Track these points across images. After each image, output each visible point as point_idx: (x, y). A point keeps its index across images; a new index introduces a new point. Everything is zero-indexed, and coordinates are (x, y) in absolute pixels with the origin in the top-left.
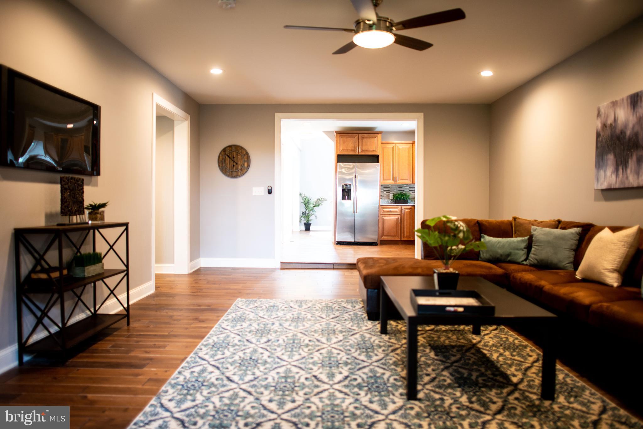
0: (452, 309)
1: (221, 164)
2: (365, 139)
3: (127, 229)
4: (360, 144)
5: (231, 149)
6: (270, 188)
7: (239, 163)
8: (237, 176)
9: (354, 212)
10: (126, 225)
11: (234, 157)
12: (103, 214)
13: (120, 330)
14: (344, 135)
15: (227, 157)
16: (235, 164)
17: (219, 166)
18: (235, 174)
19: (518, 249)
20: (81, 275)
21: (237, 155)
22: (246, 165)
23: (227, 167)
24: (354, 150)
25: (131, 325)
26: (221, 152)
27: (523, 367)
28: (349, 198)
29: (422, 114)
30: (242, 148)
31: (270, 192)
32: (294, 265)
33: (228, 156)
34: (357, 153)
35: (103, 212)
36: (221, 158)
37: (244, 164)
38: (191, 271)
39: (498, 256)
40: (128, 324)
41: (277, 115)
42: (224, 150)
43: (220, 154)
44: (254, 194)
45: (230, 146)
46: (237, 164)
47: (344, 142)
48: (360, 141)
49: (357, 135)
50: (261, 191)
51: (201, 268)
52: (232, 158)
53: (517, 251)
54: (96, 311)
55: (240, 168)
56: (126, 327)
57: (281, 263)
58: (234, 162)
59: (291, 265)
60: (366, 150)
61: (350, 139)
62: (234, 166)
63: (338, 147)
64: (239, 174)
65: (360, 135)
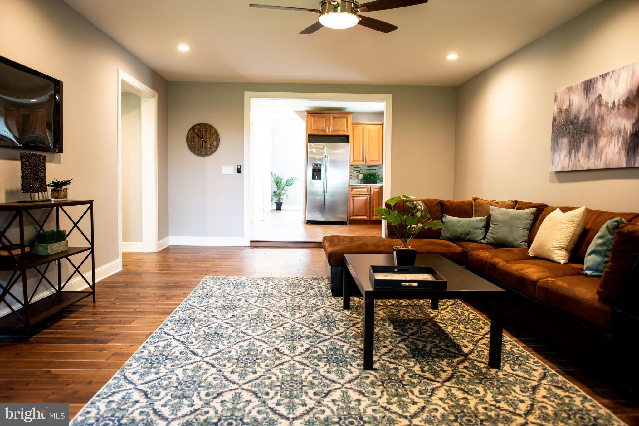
0: (407, 284)
1: (189, 143)
2: (336, 120)
3: (91, 207)
4: (331, 124)
5: (199, 127)
6: (239, 167)
7: (208, 141)
8: (206, 155)
9: (324, 192)
10: (91, 202)
11: (203, 136)
12: (66, 191)
13: (85, 308)
14: (315, 114)
15: (195, 135)
16: (204, 142)
17: (188, 144)
18: (204, 153)
19: (476, 228)
20: (44, 253)
21: (206, 133)
22: (215, 143)
23: (196, 145)
24: (324, 130)
25: (97, 303)
26: (190, 130)
27: (475, 338)
28: (319, 178)
29: (391, 95)
30: (211, 127)
31: (239, 171)
32: (263, 243)
33: (197, 135)
34: (328, 134)
35: (66, 189)
36: (190, 136)
37: (213, 143)
38: (160, 250)
39: (458, 235)
40: (94, 301)
41: (247, 94)
42: (193, 128)
43: (188, 133)
44: (223, 173)
45: (199, 125)
46: (206, 142)
47: (315, 122)
48: (331, 121)
49: (328, 115)
50: (230, 170)
51: (169, 246)
52: (200, 137)
53: (475, 230)
54: (60, 288)
55: (209, 146)
56: (91, 304)
57: (250, 241)
58: (203, 140)
59: (261, 243)
60: (337, 131)
61: (320, 119)
62: (203, 144)
63: (309, 127)
64: (208, 153)
65: (331, 115)
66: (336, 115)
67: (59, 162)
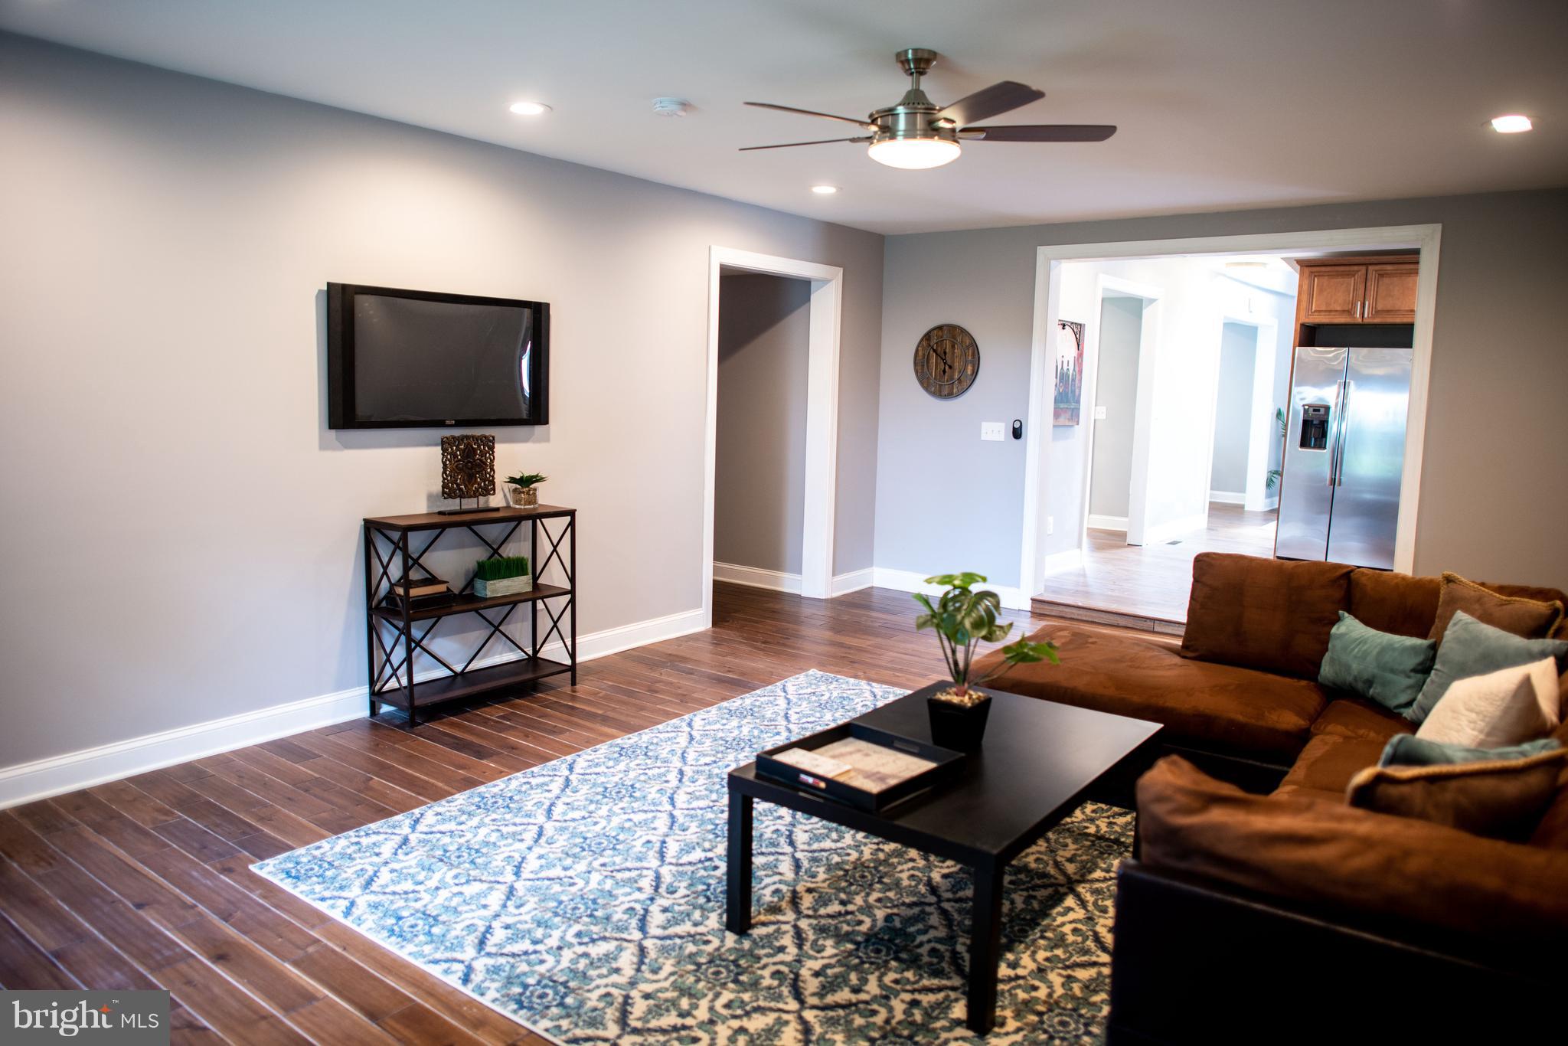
0: (810, 780)
1: (919, 368)
2: (1386, 280)
3: (572, 524)
4: (1371, 293)
5: (940, 333)
6: (1017, 425)
7: (956, 364)
8: (950, 395)
9: (1333, 482)
10: (571, 513)
11: (945, 353)
12: (534, 494)
13: (552, 692)
14: (1323, 269)
15: (931, 352)
16: (947, 368)
17: (916, 372)
18: (946, 391)
19: (1393, 671)
20: (483, 595)
21: (953, 347)
22: (969, 369)
23: (931, 375)
24: (1350, 312)
25: (578, 687)
26: (922, 340)
28: (1320, 444)
29: (1438, 227)
30: (963, 331)
31: (1017, 433)
32: (1061, 608)
33: (935, 351)
34: (1360, 321)
35: (535, 490)
36: (920, 353)
37: (965, 368)
38: (836, 594)
40: (574, 683)
41: (1043, 252)
42: (927, 337)
43: (918, 346)
44: (984, 437)
45: (940, 328)
46: (950, 367)
47: (1321, 290)
48: (1371, 285)
49: (1363, 268)
50: (996, 431)
51: (872, 588)
52: (942, 356)
54: (536, 651)
55: (956, 376)
56: (568, 689)
57: (1033, 600)
58: (945, 363)
59: (1056, 608)
60: (1388, 311)
61: (1340, 280)
62: (944, 372)
63: (1304, 304)
64: (955, 390)
65: (1371, 268)
66: (1389, 267)
67: (547, 440)
